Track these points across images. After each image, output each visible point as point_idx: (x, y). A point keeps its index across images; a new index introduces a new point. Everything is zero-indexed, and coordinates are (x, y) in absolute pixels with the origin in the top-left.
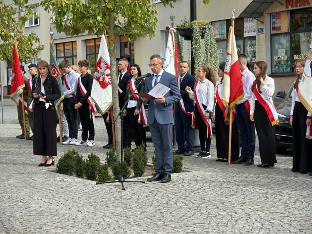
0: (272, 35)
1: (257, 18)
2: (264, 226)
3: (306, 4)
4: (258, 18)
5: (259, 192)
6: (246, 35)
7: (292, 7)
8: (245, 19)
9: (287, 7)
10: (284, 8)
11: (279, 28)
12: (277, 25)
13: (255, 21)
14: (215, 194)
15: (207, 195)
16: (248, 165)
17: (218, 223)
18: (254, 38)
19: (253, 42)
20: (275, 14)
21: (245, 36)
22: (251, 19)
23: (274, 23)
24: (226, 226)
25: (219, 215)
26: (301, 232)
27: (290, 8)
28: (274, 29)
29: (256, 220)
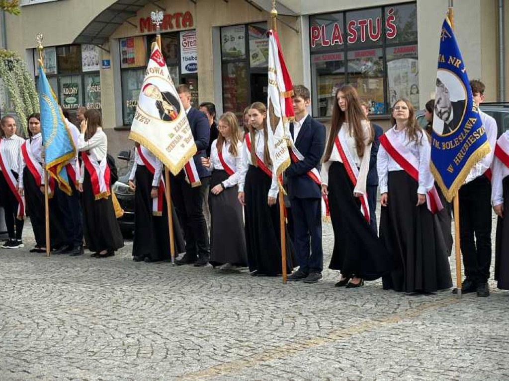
0: (123, 70)
1: (100, 46)
2: (81, 333)
3: (168, 27)
4: (102, 45)
5: (84, 290)
6: (85, 69)
7: (149, 30)
8: (83, 47)
9: (142, 31)
10: (137, 32)
11: (132, 60)
12: (129, 56)
13: (97, 49)
14: (20, 296)
15: (9, 298)
16: (75, 255)
17: (17, 335)
18: (96, 74)
19: (97, 79)
20: (125, 40)
21: (84, 71)
22: (92, 46)
23: (125, 53)
24: (27, 338)
25: (21, 324)
26: (128, 337)
27: (146, 32)
28: (126, 61)
29: (71, 327)
